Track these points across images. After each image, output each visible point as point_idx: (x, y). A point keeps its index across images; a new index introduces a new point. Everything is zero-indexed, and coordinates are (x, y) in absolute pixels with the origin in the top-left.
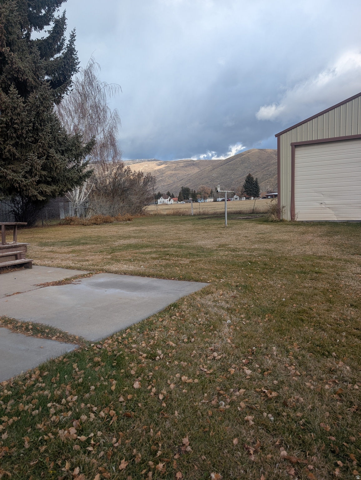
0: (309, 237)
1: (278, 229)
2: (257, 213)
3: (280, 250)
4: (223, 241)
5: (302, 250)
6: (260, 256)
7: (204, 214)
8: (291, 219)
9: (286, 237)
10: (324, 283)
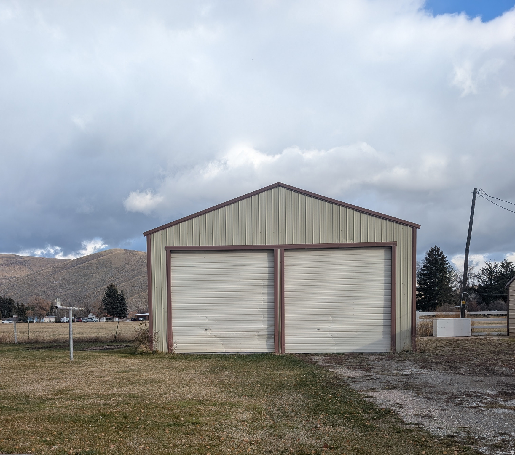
0: (189, 375)
1: (149, 365)
2: (121, 342)
3: (148, 395)
4: (64, 384)
5: (178, 393)
6: (120, 406)
7: (36, 342)
8: (168, 350)
9: (158, 376)
10: (202, 437)
